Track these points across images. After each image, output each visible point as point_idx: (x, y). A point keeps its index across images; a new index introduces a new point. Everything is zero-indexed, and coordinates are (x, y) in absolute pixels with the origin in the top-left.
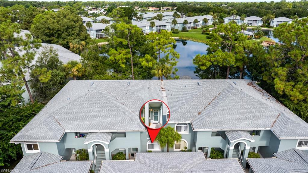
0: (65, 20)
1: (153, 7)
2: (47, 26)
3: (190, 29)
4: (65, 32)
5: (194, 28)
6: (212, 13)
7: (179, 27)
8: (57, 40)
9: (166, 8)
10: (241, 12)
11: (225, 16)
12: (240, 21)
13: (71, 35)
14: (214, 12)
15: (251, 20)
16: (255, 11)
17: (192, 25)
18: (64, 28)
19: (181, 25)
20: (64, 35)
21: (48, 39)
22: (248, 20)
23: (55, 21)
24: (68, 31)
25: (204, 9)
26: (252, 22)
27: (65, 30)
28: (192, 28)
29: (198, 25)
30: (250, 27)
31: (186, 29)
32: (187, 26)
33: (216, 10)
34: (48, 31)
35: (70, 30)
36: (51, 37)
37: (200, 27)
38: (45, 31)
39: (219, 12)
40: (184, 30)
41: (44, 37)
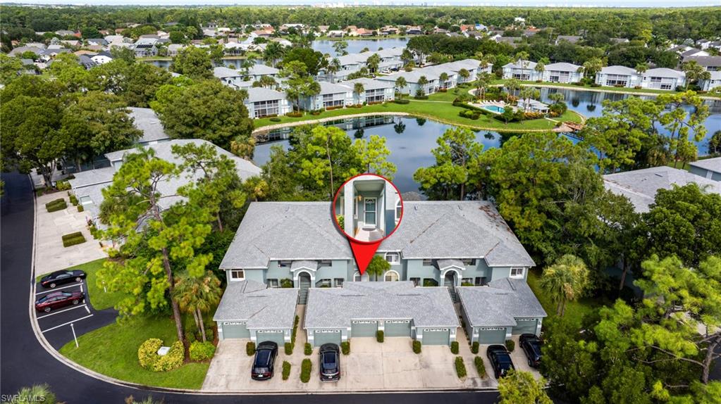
0: (217, 101)
1: (359, 27)
2: (189, 110)
3: (433, 93)
4: (216, 119)
5: (440, 91)
6: (481, 54)
7: (410, 90)
8: (202, 132)
9: (388, 28)
10: (541, 52)
11: (506, 60)
12: (535, 72)
13: (226, 124)
14: (486, 50)
15: (557, 72)
16: (570, 49)
17: (436, 84)
18: (216, 113)
19: (415, 85)
20: (215, 125)
21: (189, 131)
22: (552, 71)
23: (201, 102)
24: (221, 118)
25: (465, 44)
26: (558, 75)
27: (217, 117)
28: (436, 90)
29: (450, 83)
30: (556, 84)
31: (424, 94)
32: (426, 88)
33: (490, 46)
34: (189, 119)
35: (225, 116)
36: (194, 127)
37: (453, 86)
38: (185, 118)
39: (495, 52)
40: (420, 95)
41: (184, 127)
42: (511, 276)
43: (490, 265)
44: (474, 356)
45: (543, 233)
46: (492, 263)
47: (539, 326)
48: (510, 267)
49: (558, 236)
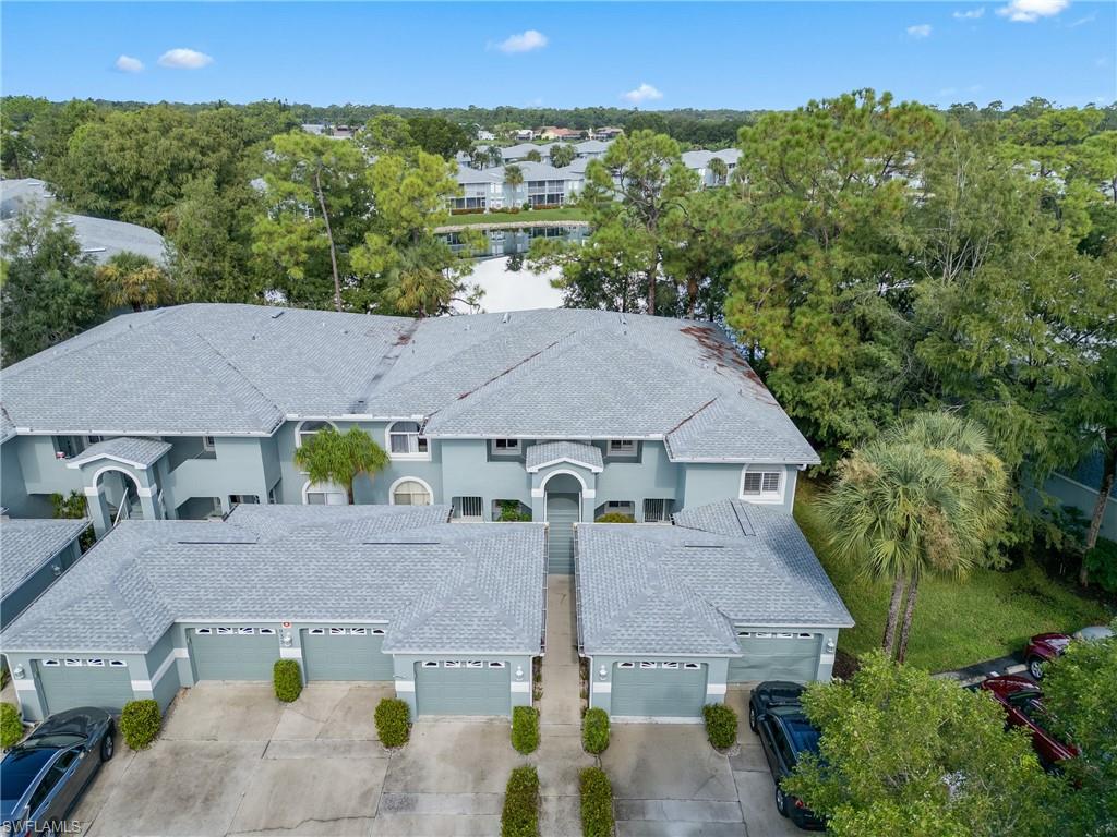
0: (164, 142)
1: (560, 126)
2: (99, 159)
4: (163, 182)
8: (137, 209)
18: (161, 167)
21: (103, 203)
24: (175, 181)
25: (725, 128)
27: (165, 176)
35: (183, 176)
36: (117, 198)
38: (91, 175)
41: (92, 196)
42: (742, 496)
43: (678, 459)
44: (589, 761)
45: (848, 384)
46: (682, 452)
47: (828, 659)
48: (740, 466)
49: (890, 390)
